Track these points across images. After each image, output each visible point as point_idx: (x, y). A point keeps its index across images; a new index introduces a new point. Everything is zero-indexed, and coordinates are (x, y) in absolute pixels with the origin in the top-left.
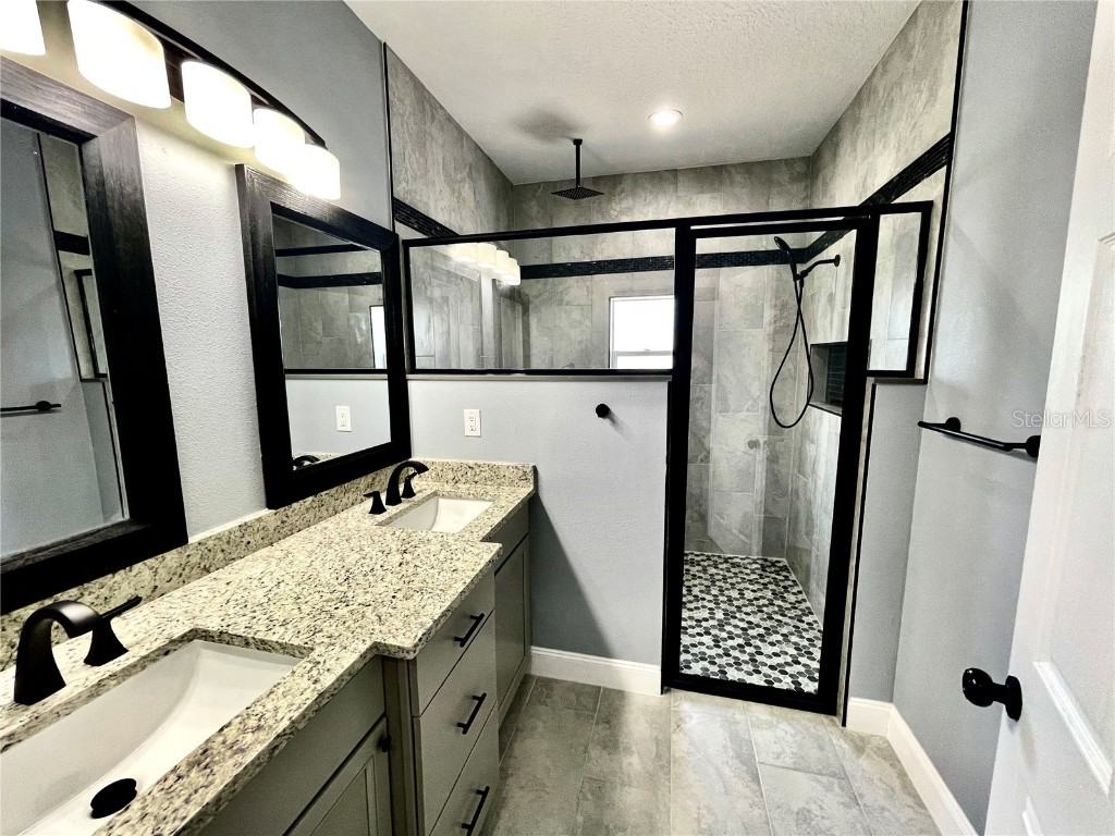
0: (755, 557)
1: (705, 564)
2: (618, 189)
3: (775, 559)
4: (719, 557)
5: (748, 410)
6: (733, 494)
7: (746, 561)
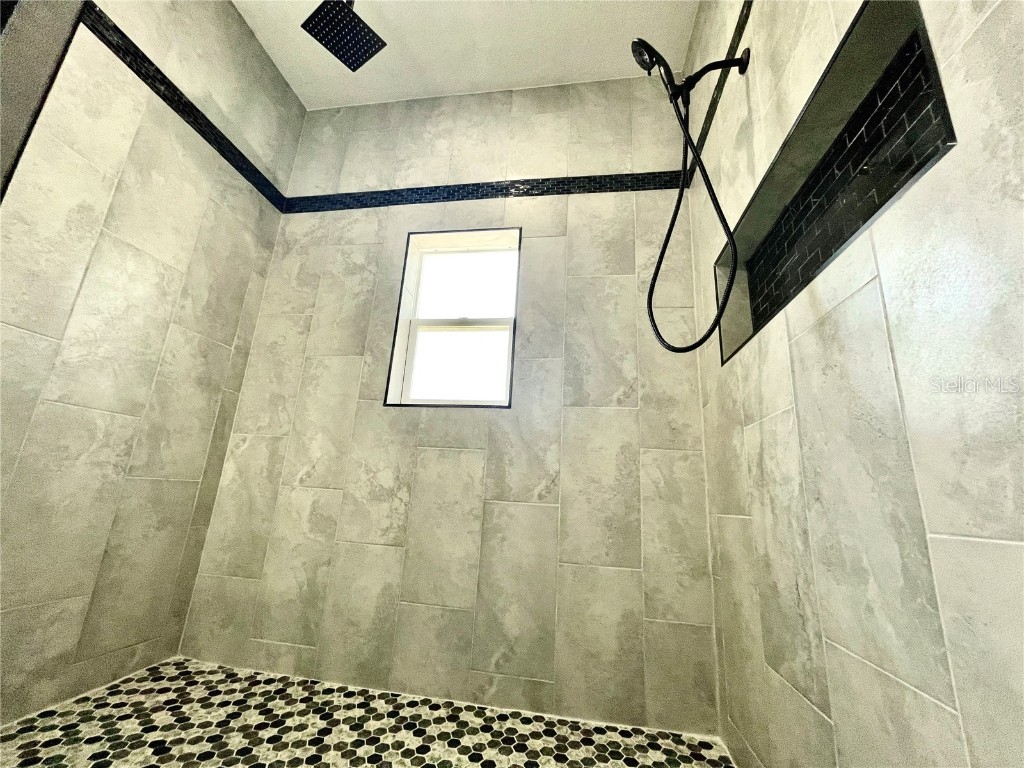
0: (654, 731)
1: (535, 745)
2: (436, 112)
3: (698, 737)
4: (575, 727)
5: (619, 402)
6: (601, 569)
7: (633, 741)
